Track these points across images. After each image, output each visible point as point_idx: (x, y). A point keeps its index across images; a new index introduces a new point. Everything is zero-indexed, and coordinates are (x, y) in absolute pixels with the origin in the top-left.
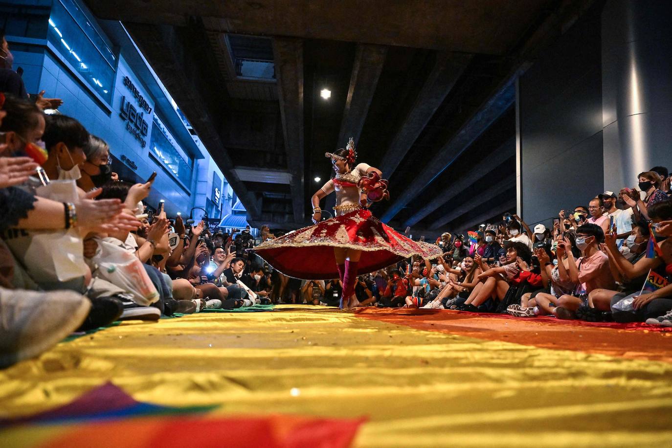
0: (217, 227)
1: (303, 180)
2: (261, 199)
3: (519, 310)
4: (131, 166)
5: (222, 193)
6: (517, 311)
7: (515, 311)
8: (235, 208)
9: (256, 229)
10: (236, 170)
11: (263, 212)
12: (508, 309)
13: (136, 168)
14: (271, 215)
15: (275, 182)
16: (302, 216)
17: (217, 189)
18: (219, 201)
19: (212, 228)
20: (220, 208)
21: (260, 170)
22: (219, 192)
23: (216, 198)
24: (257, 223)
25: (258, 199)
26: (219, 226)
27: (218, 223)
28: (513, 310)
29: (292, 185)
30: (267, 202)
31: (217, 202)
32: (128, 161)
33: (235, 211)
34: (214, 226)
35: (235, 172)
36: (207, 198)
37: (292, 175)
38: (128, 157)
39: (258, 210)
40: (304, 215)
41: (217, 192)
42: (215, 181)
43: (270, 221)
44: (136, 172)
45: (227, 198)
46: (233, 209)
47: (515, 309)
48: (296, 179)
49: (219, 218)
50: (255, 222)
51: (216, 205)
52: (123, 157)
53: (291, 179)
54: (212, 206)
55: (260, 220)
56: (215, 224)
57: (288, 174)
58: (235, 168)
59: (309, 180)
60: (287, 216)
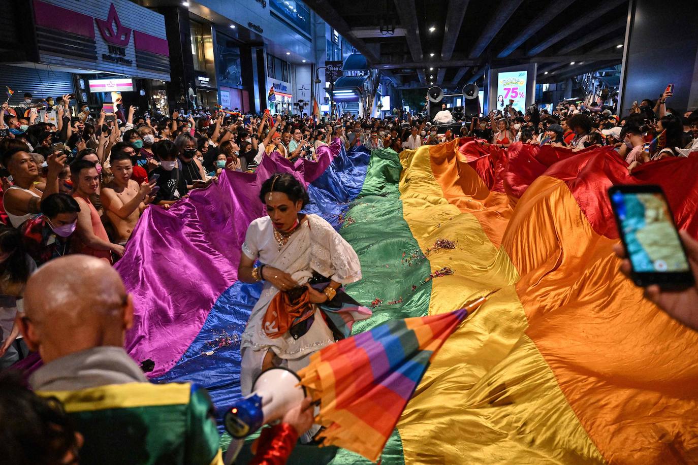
0: (340, 69)
1: (417, 32)
2: (379, 45)
4: (258, 31)
10: (353, 32)
11: (382, 54)
13: (261, 31)
20: (340, 47)
23: (335, 37)
24: (376, 65)
25: (375, 46)
27: (340, 65)
29: (408, 37)
31: (337, 41)
32: (254, 26)
34: (337, 69)
36: (327, 40)
37: (406, 30)
38: (254, 24)
39: (377, 56)
43: (389, 63)
44: (262, 35)
48: (411, 31)
49: (340, 59)
51: (336, 44)
52: (250, 24)
53: (406, 32)
54: (333, 46)
55: (380, 63)
56: (338, 67)
57: (402, 30)
58: (351, 30)
59: (424, 30)
60: (406, 56)
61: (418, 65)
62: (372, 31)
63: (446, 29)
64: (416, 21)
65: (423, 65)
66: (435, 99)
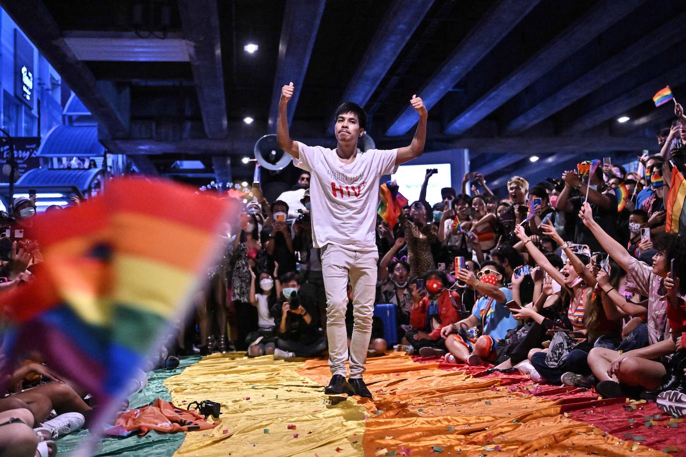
0: (33, 155)
1: (218, 52)
2: (127, 92)
3: (680, 401)
5: (36, 75)
6: (674, 405)
7: (670, 404)
8: (68, 111)
9: (120, 156)
10: (66, 40)
11: (134, 119)
12: (659, 401)
14: (154, 126)
15: (153, 59)
16: (221, 125)
17: (24, 70)
18: (31, 96)
19: (22, 158)
20: (35, 112)
21: (120, 37)
22: (30, 75)
23: (25, 89)
24: (121, 145)
25: (119, 92)
26: (38, 153)
27: (34, 146)
28: (666, 403)
29: (196, 64)
30: (139, 96)
31: (28, 98)
33: (70, 117)
34: (26, 155)
35: (66, 44)
36: (5, 93)
37: (193, 44)
39: (123, 119)
40: (225, 122)
41: (24, 75)
42: (19, 52)
43: (151, 138)
45: (48, 85)
46: (65, 112)
47: (670, 400)
48: (203, 50)
49: (35, 134)
50: (117, 142)
51: (26, 105)
53: (192, 51)
54: (18, 107)
55: (129, 138)
56: (27, 150)
57: (184, 42)
58: (63, 36)
59: (233, 50)
60: (188, 125)
61: (216, 146)
62: (115, 42)
63: (282, 48)
64: (215, 22)
65: (226, 146)
66: (274, 163)
